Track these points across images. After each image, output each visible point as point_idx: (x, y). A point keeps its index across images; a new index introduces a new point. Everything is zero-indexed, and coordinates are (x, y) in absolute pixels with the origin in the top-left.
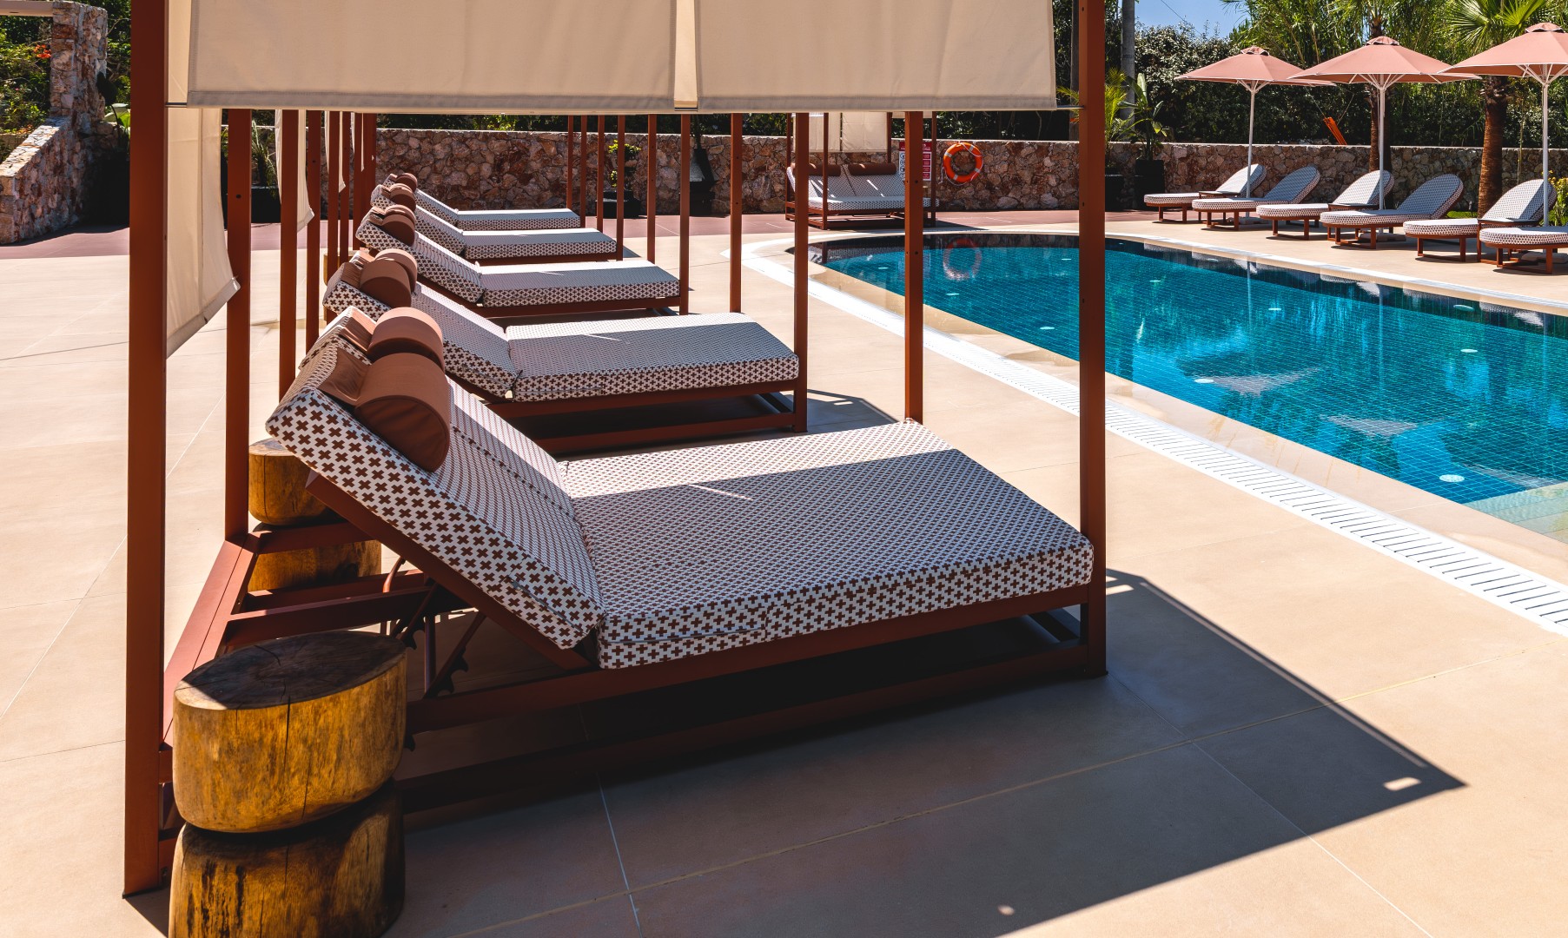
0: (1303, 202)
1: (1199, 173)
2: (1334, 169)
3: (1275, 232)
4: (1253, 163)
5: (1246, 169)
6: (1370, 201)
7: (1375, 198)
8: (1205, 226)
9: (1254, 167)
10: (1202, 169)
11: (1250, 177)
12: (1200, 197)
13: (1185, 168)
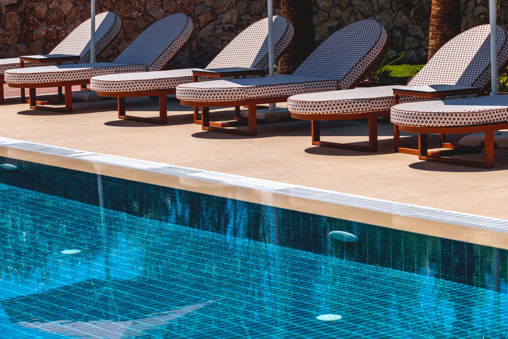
0: (166, 67)
1: (37, 25)
2: (234, 11)
3: (122, 113)
4: (99, 10)
5: (89, 21)
6: (254, 65)
7: (262, 59)
8: (27, 107)
9: (100, 18)
10: (41, 20)
11: (94, 33)
12: (22, 65)
13: (17, 20)
